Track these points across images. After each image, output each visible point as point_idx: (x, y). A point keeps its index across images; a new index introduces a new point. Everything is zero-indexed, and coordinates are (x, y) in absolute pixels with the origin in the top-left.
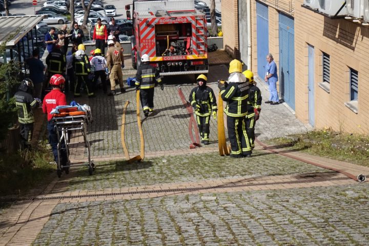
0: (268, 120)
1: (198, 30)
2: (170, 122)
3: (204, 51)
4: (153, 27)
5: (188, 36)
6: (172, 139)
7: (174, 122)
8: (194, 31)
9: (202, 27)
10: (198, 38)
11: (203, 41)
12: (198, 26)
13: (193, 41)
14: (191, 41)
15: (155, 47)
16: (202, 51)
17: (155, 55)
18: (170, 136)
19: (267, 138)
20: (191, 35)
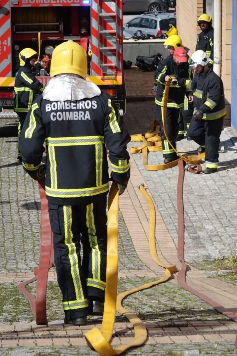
0: (225, 220)
1: (103, 23)
2: (16, 217)
3: (116, 69)
4: (7, 14)
5: (83, 35)
6: (10, 253)
7: (25, 218)
8: (94, 24)
9: (113, 17)
10: (103, 40)
11: (114, 48)
12: (104, 14)
13: (93, 46)
14: (90, 46)
15: (10, 56)
16: (111, 68)
17: (10, 73)
18: (8, 245)
19: (209, 256)
20: (88, 34)
